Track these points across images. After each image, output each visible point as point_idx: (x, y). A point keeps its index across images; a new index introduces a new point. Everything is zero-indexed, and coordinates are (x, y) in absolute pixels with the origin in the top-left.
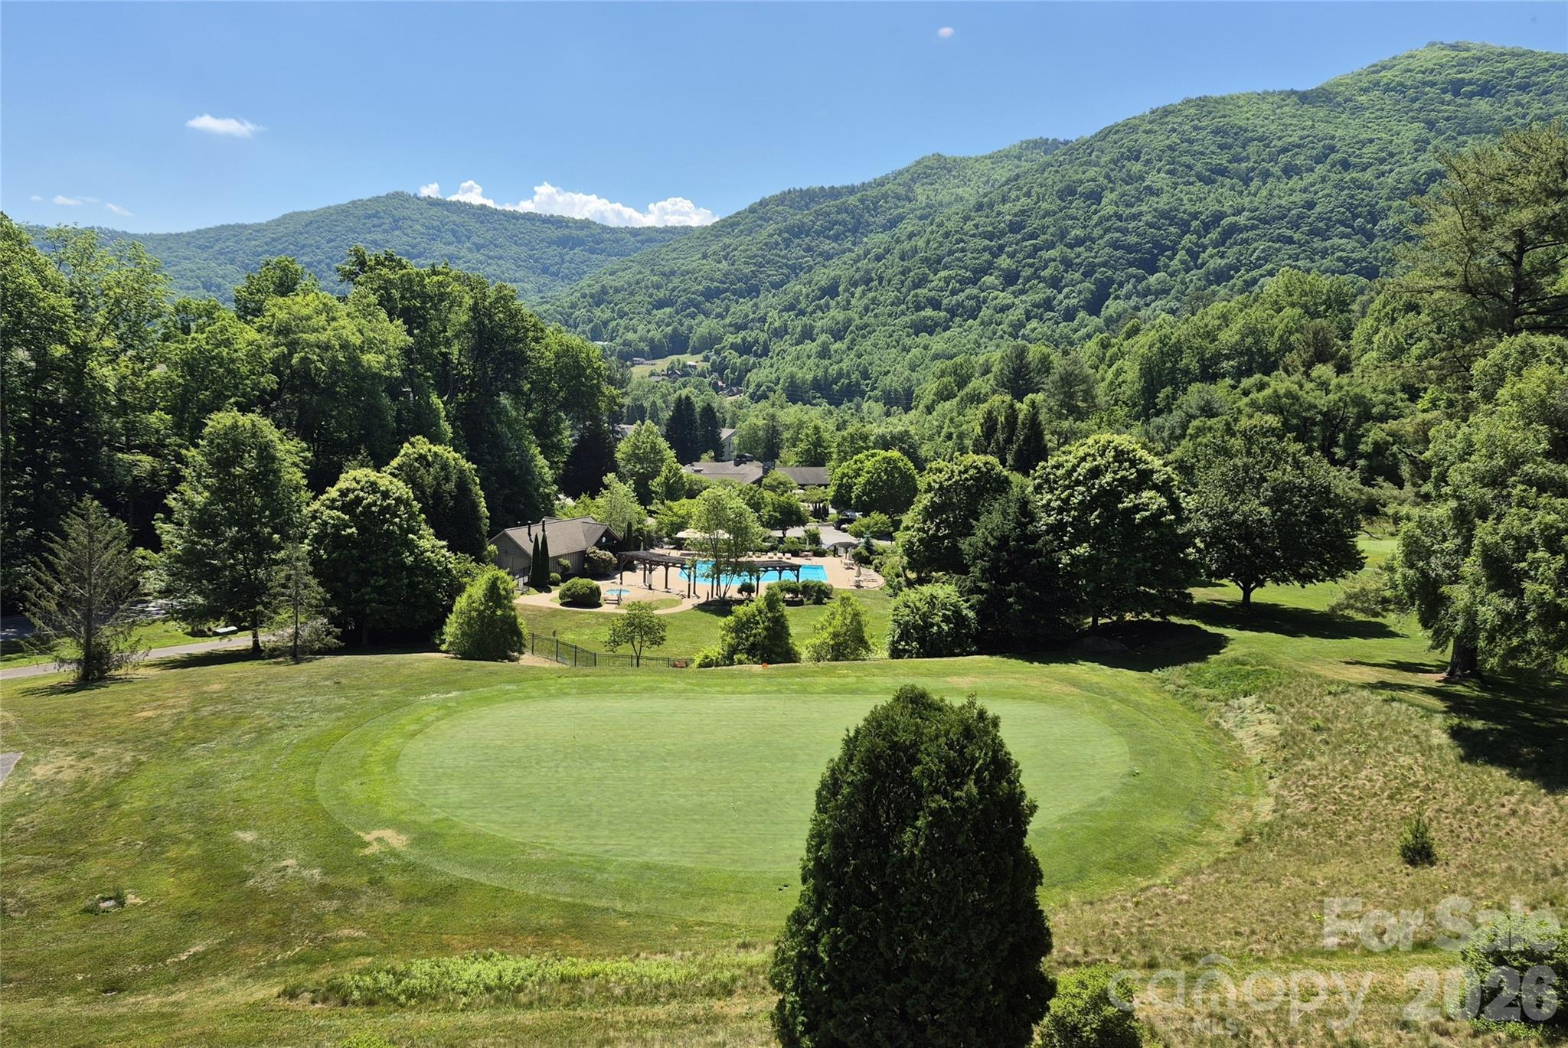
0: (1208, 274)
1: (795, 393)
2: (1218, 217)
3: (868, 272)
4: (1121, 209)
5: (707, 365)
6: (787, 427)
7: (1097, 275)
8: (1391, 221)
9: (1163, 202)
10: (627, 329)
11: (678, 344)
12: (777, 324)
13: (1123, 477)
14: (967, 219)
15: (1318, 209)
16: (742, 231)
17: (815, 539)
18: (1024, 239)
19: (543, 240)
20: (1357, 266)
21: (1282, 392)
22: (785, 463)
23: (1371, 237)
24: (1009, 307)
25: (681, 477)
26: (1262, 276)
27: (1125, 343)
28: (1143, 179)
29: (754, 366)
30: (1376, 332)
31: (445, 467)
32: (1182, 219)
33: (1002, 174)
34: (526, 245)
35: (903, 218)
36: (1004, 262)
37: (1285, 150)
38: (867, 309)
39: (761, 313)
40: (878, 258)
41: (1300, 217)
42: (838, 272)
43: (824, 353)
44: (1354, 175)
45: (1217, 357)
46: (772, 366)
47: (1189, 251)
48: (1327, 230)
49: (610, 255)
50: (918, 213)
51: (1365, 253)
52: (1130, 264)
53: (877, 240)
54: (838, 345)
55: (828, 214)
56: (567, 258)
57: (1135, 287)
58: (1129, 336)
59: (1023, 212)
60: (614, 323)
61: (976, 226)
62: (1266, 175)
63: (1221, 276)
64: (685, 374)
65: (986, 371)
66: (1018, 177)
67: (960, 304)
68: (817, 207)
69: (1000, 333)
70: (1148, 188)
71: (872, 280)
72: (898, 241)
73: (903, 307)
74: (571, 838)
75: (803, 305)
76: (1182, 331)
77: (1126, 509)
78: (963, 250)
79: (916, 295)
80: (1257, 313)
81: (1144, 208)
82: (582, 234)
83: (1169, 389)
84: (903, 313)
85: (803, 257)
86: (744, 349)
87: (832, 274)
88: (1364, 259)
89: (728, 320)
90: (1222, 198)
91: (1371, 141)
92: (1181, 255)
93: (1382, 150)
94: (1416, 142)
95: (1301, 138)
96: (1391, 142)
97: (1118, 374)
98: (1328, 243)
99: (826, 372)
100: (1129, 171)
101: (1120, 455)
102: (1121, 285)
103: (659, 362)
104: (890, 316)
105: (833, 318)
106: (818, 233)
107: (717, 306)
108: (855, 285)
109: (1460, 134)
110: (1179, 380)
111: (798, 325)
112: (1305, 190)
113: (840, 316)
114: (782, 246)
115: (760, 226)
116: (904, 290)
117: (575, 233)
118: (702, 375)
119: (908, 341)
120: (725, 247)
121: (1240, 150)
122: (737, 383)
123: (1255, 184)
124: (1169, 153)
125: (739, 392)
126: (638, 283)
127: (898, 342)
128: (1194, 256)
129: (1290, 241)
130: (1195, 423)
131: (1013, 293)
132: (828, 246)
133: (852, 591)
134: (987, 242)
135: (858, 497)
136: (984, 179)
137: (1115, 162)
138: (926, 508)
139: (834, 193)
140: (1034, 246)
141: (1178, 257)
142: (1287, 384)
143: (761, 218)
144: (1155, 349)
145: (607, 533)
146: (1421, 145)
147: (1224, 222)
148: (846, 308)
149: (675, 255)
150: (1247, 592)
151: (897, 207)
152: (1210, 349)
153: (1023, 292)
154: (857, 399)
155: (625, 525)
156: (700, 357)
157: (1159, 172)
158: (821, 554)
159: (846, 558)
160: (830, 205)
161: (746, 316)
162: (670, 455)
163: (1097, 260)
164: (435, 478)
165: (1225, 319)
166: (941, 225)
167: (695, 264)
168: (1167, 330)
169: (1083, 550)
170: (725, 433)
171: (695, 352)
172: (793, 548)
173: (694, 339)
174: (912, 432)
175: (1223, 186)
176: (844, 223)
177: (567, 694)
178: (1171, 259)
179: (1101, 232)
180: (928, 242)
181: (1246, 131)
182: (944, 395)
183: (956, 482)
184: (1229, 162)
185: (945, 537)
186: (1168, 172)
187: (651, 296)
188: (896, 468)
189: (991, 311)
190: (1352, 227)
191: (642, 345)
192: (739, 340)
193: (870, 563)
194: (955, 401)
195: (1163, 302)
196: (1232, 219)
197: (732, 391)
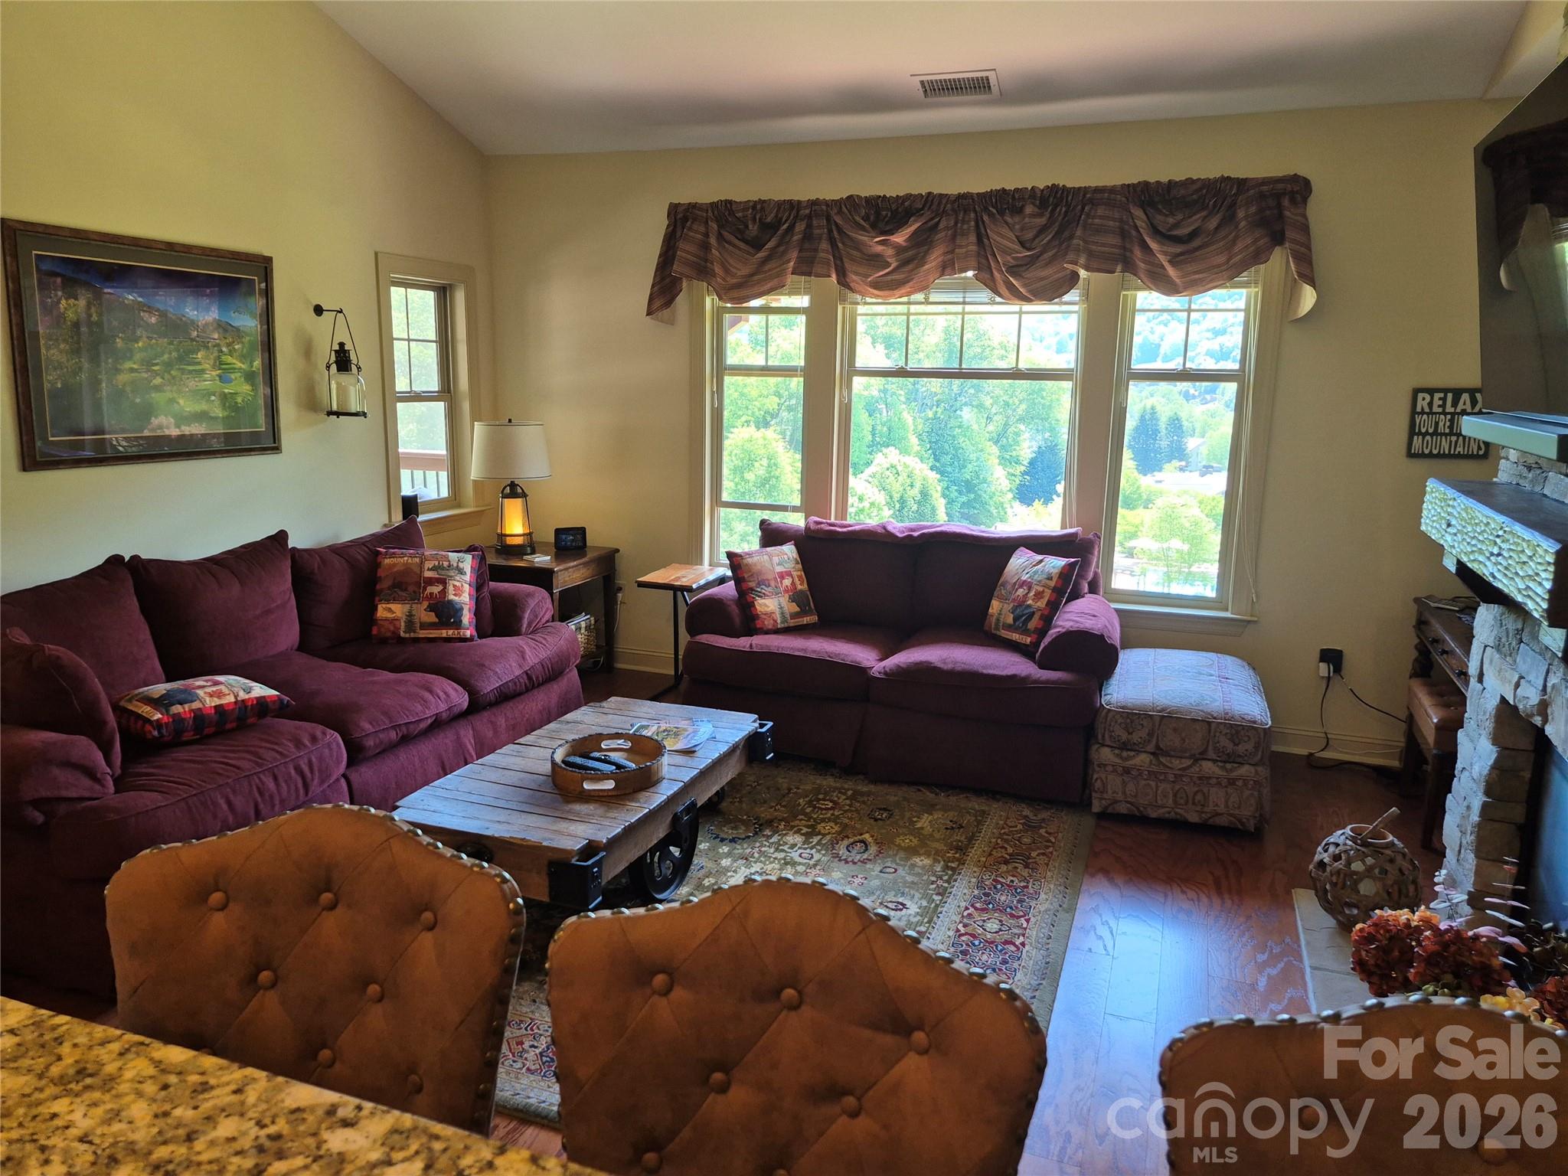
25: (1140, 487)
31: (911, 475)
125: (1213, 400)
164: (902, 485)
170: (1193, 443)
192: (1218, 348)
197: (1204, 398)
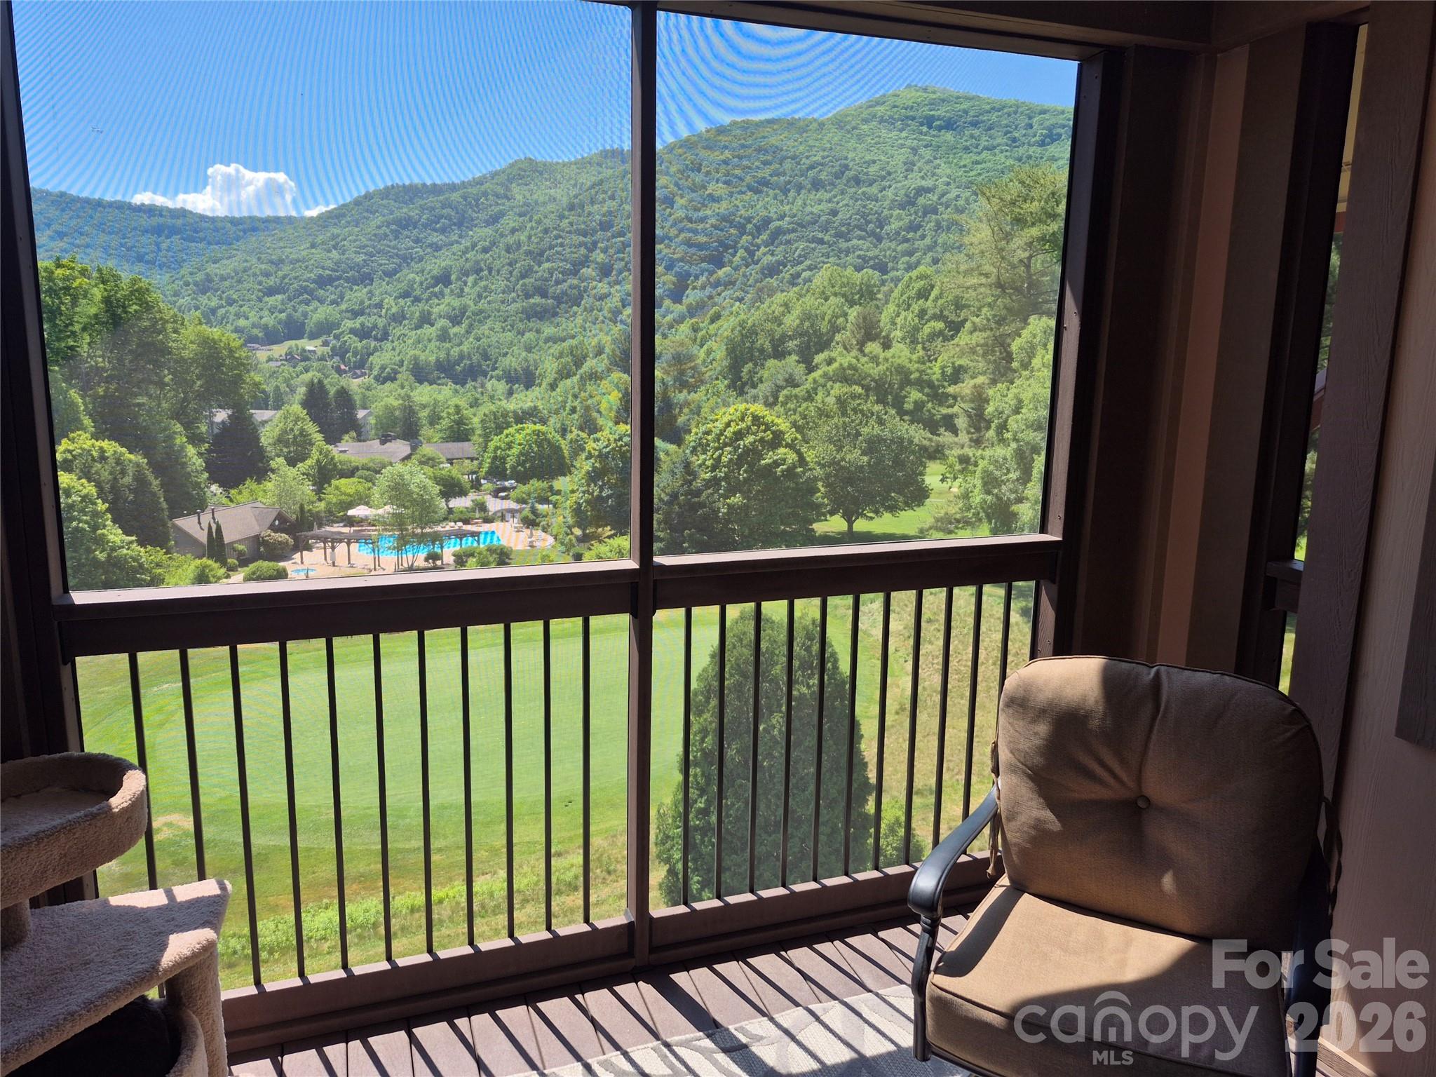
0: (763, 269)
1: (421, 374)
2: (767, 221)
3: (477, 262)
4: (690, 213)
5: (327, 349)
6: (424, 407)
7: (677, 269)
8: (893, 226)
9: (723, 208)
10: (238, 316)
11: (294, 330)
12: (394, 310)
13: (762, 438)
14: (562, 217)
15: (840, 216)
16: (348, 222)
17: (482, 507)
18: (613, 237)
19: (135, 229)
20: (871, 263)
21: (846, 365)
22: (429, 440)
23: (880, 239)
24: (608, 295)
25: (333, 459)
26: (804, 270)
27: (711, 327)
28: (705, 187)
29: (376, 350)
30: (898, 315)
31: (118, 461)
32: (739, 223)
33: (587, 179)
34: (117, 233)
35: (504, 215)
36: (599, 256)
37: (812, 167)
38: (480, 296)
39: (376, 300)
40: (485, 250)
41: (828, 222)
42: (448, 262)
43: (444, 336)
44: (864, 189)
45: (784, 338)
46: (394, 349)
47: (747, 249)
48: (848, 233)
49: (209, 243)
50: (517, 210)
51: (877, 252)
52: (703, 260)
53: (483, 233)
54: (456, 330)
55: (433, 209)
56: (164, 246)
57: (708, 279)
58: (712, 321)
59: (610, 213)
60: (222, 311)
61: (571, 224)
62: (799, 188)
63: (772, 271)
64: (306, 359)
65: (599, 352)
66: (601, 182)
67: (564, 293)
68: (423, 202)
69: (601, 318)
70: (710, 195)
71: (482, 270)
72: (502, 235)
73: (514, 295)
74: (362, 794)
75: (418, 293)
76: (754, 317)
77: (769, 465)
78: (562, 245)
79: (524, 285)
80: (810, 302)
81: (709, 212)
82: (179, 222)
83: (750, 365)
84: (514, 301)
85: (413, 248)
86: (363, 333)
87: (443, 264)
88: (877, 257)
89: (343, 307)
90: (766, 206)
91: (874, 162)
92: (741, 253)
93: (882, 169)
94: (905, 164)
95: (823, 158)
96: (888, 163)
97: (709, 353)
98: (850, 244)
99: (448, 354)
100: (694, 181)
101: (757, 419)
102: (697, 278)
103: (274, 347)
104: (503, 302)
105: (449, 304)
106: (425, 226)
107: (330, 293)
108: (467, 274)
109: (935, 158)
110: (758, 358)
111: (416, 310)
112: (830, 201)
113: (456, 303)
114: (391, 237)
115: (367, 218)
116: (513, 279)
117: (170, 221)
118: (322, 359)
119: (521, 326)
120: (334, 237)
121: (778, 166)
122: (360, 366)
123: (792, 194)
124: (724, 166)
125: (363, 374)
126: (245, 271)
127: (512, 326)
128: (751, 253)
129: (821, 242)
130: (785, 392)
131: (609, 283)
132: (435, 238)
133: (527, 551)
134: (581, 238)
135: (513, 468)
136: (572, 182)
137: (682, 172)
138: (588, 472)
139: (436, 190)
140: (623, 243)
141: (738, 254)
142: (849, 358)
143: (367, 211)
144: (736, 332)
145: (280, 517)
146: (909, 166)
147: (773, 226)
148: (461, 295)
149: (281, 244)
150: (850, 523)
151: (498, 204)
152: (779, 331)
153: (618, 282)
154: (480, 379)
155: (297, 507)
156: (319, 342)
157: (717, 181)
158: (487, 520)
159: (514, 523)
160: (431, 200)
161: (362, 302)
162: (318, 437)
163: (675, 256)
164: (111, 473)
165: (787, 306)
166: (539, 222)
167: (304, 253)
168: (742, 316)
169: (737, 499)
170: (361, 414)
171: (313, 337)
172: (463, 517)
173: (310, 324)
174: (541, 407)
175: (768, 195)
176: (448, 217)
177: (304, 669)
178: (734, 255)
179: (676, 232)
180: (530, 237)
181: (782, 150)
182: (564, 374)
183: (613, 449)
184: (771, 175)
185: (609, 497)
186: (725, 183)
187: (260, 283)
188: (546, 439)
189: (591, 300)
190: (866, 231)
191: (255, 331)
192: (358, 326)
193: (538, 525)
194: (576, 379)
195: (732, 292)
196: (778, 223)
197: (355, 373)
